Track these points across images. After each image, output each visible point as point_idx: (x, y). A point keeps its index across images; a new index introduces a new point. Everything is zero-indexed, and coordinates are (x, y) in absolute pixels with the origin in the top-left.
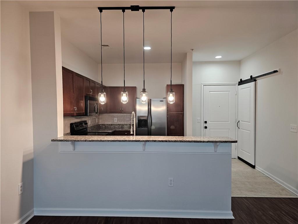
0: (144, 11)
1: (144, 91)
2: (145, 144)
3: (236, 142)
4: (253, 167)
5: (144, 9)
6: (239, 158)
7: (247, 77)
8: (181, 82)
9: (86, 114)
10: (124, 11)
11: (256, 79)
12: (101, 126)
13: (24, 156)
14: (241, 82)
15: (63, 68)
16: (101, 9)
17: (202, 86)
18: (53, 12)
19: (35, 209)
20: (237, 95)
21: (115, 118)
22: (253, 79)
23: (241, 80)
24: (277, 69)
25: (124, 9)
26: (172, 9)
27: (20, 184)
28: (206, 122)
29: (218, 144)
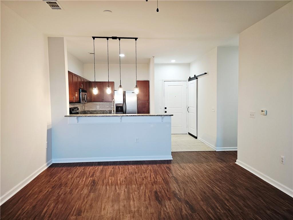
0: (120, 40)
1: (121, 86)
2: (122, 117)
3: (173, 115)
4: (196, 138)
5: (120, 38)
6: (189, 134)
7: (192, 76)
8: (147, 79)
9: (79, 102)
10: (108, 39)
11: (198, 77)
12: (86, 112)
13: (48, 126)
14: (190, 79)
15: (69, 72)
16: (94, 38)
17: (163, 82)
18: (63, 38)
19: (53, 159)
20: (188, 88)
21: (97, 106)
22: (196, 77)
23: (190, 77)
24: (207, 72)
25: (108, 38)
26: (136, 39)
27: (46, 142)
28: (166, 108)
29: (163, 116)
